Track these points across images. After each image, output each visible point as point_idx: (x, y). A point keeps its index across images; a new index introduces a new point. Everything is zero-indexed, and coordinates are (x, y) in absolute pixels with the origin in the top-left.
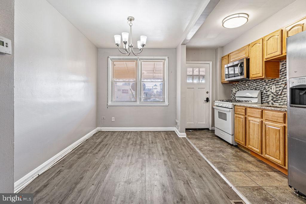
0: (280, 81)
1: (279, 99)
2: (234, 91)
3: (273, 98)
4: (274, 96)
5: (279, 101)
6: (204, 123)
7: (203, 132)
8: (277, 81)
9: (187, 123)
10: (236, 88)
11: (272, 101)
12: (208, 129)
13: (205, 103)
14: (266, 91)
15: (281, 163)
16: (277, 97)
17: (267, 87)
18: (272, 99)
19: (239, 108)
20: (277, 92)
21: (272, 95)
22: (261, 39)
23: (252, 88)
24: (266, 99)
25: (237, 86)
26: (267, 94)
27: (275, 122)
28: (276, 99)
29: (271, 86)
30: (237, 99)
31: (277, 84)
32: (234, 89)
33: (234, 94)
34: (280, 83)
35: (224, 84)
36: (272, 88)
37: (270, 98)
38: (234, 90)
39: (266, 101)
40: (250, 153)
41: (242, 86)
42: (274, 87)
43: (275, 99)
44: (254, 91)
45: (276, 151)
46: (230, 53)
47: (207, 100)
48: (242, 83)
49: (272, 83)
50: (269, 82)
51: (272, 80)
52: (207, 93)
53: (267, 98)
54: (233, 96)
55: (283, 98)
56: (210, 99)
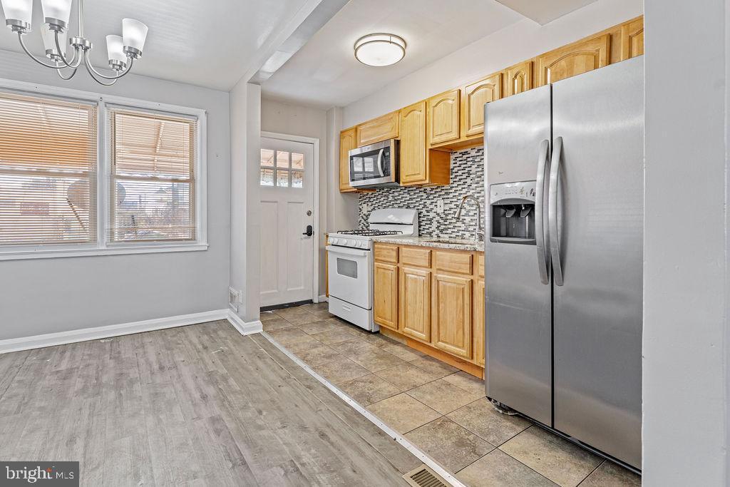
0: (451, 191)
1: (449, 226)
2: (365, 211)
3: (439, 225)
4: (441, 221)
5: (449, 231)
6: (302, 288)
7: (300, 310)
8: (446, 191)
9: (261, 293)
10: (370, 204)
11: (437, 232)
12: (311, 302)
13: (305, 238)
14: (428, 212)
15: (465, 355)
16: (446, 223)
17: (429, 202)
18: (438, 228)
19: (384, 249)
20: (446, 212)
21: (438, 218)
22: (423, 101)
23: (401, 205)
24: (427, 227)
25: (372, 200)
26: (429, 217)
27: (456, 273)
28: (444, 226)
29: (435, 200)
30: (372, 227)
31: (445, 197)
32: (364, 205)
33: (364, 217)
34: (451, 196)
35: (344, 193)
36: (438, 204)
37: (435, 224)
38: (365, 209)
39: (428, 231)
40: (405, 343)
41: (382, 199)
42: (440, 202)
43: (442, 227)
44: (404, 210)
45: (457, 333)
46: (360, 125)
47: (309, 232)
48: (381, 193)
49: (437, 195)
50: (432, 192)
51: (437, 188)
52: (309, 213)
53: (429, 226)
54: (363, 221)
55: (456, 225)
56: (316, 230)
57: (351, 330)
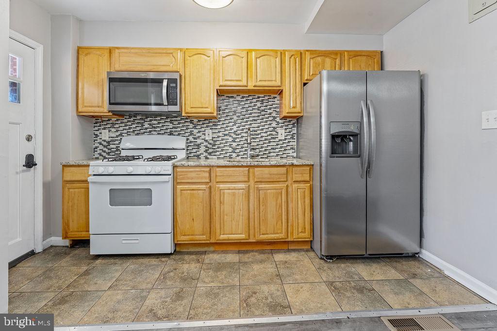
0: (218, 123)
1: (218, 150)
3: (207, 149)
4: (209, 146)
5: (218, 153)
8: (214, 123)
10: (113, 130)
11: (205, 154)
12: (32, 253)
13: (24, 171)
14: (195, 138)
15: (283, 237)
16: (214, 147)
17: (195, 131)
18: (206, 151)
19: (191, 172)
20: (214, 139)
21: (205, 144)
23: (162, 132)
24: (194, 151)
25: (116, 126)
26: (196, 143)
27: (275, 182)
28: (212, 150)
29: (203, 129)
30: (124, 153)
31: (213, 127)
32: (103, 131)
33: (105, 143)
34: (219, 127)
35: (81, 116)
36: (206, 133)
37: (203, 149)
39: (195, 154)
40: (212, 249)
41: (134, 126)
42: (209, 131)
43: (211, 150)
44: (166, 136)
45: (277, 224)
46: (118, 48)
48: (132, 120)
49: (205, 126)
50: (199, 123)
51: (205, 120)
52: (29, 138)
53: (196, 150)
54: (101, 147)
55: (224, 149)
57: (146, 261)
